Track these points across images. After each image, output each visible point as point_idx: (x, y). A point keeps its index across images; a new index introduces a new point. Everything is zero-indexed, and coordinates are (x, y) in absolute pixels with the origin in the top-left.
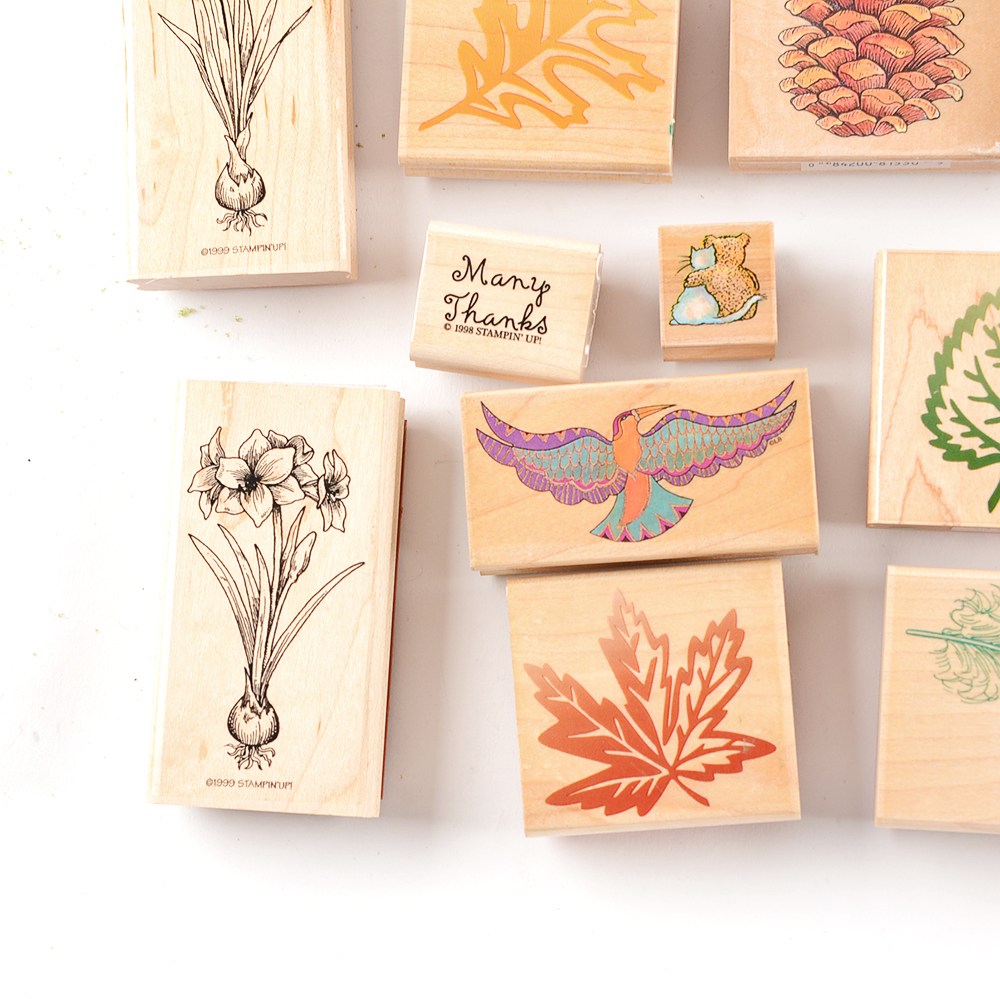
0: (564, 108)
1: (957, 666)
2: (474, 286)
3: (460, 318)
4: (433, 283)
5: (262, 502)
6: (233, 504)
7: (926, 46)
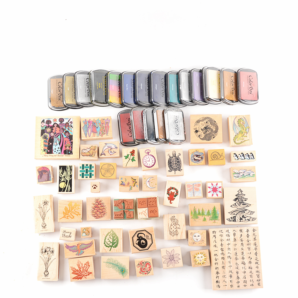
0: (72, 217)
1: (107, 265)
2: (65, 233)
3: (64, 236)
4: (61, 233)
5: (46, 253)
6: (44, 253)
7: (103, 211)
